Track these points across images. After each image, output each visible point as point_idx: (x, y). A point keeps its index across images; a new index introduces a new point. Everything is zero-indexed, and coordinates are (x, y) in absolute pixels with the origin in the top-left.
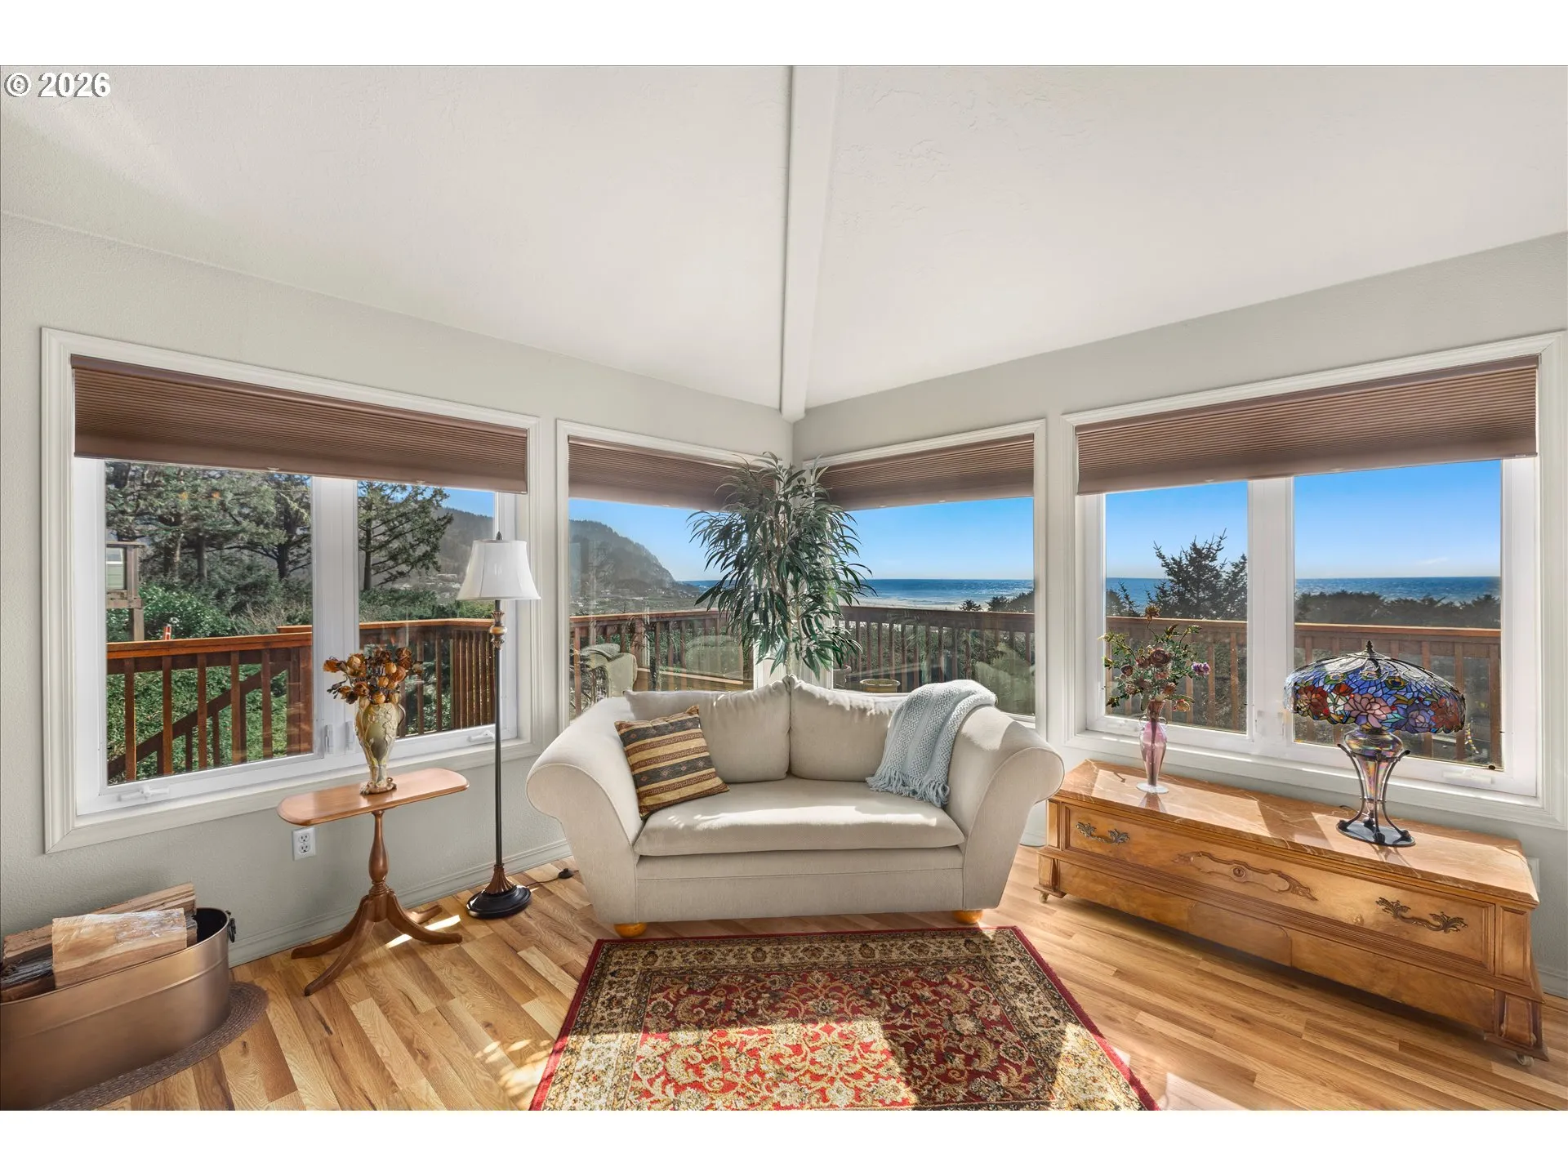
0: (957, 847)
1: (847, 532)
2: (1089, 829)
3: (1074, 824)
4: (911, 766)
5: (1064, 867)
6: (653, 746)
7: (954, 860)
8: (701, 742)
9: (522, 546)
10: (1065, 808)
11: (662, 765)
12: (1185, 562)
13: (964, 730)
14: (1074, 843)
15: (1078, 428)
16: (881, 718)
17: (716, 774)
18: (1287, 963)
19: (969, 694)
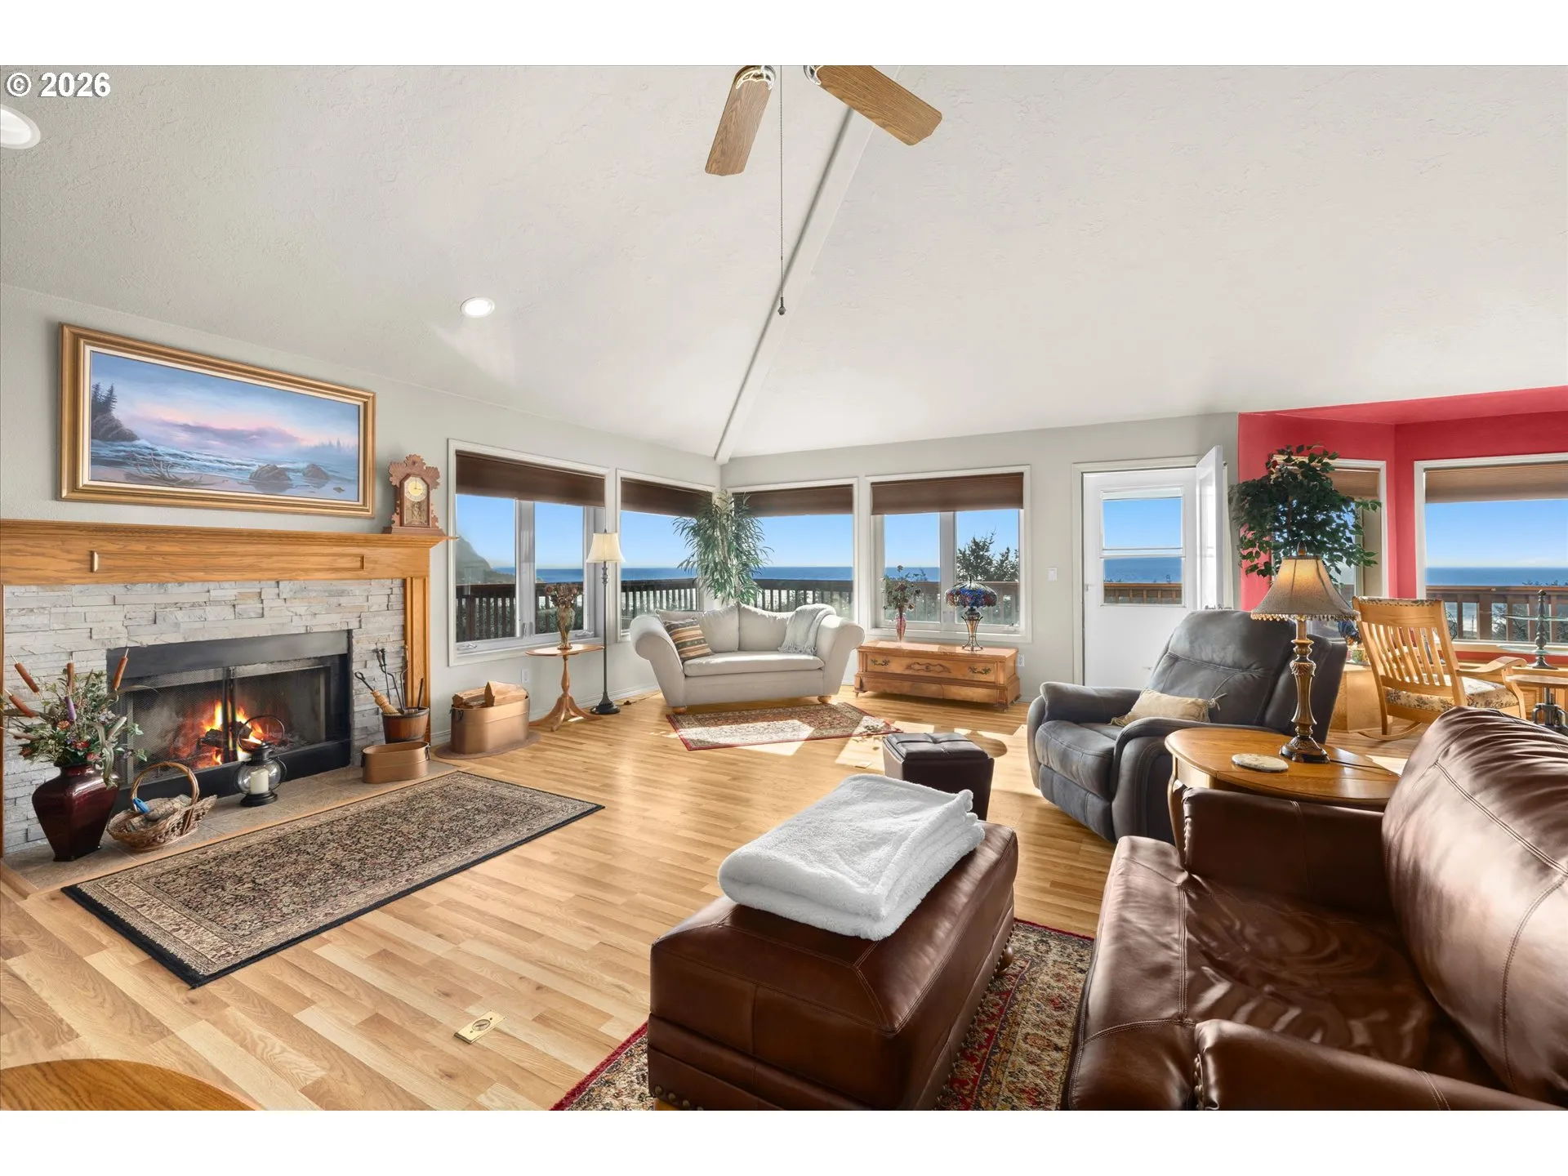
0: (820, 669)
1: (757, 530)
2: (874, 662)
3: (869, 662)
4: (798, 641)
5: (864, 680)
6: (682, 631)
7: (821, 673)
8: (700, 632)
9: (616, 536)
10: (866, 654)
11: (687, 640)
12: (968, 552)
13: (822, 623)
14: (869, 669)
15: (872, 484)
16: (783, 620)
17: (707, 647)
18: (942, 697)
19: (823, 609)
